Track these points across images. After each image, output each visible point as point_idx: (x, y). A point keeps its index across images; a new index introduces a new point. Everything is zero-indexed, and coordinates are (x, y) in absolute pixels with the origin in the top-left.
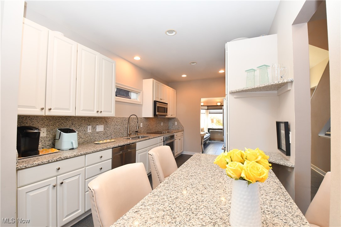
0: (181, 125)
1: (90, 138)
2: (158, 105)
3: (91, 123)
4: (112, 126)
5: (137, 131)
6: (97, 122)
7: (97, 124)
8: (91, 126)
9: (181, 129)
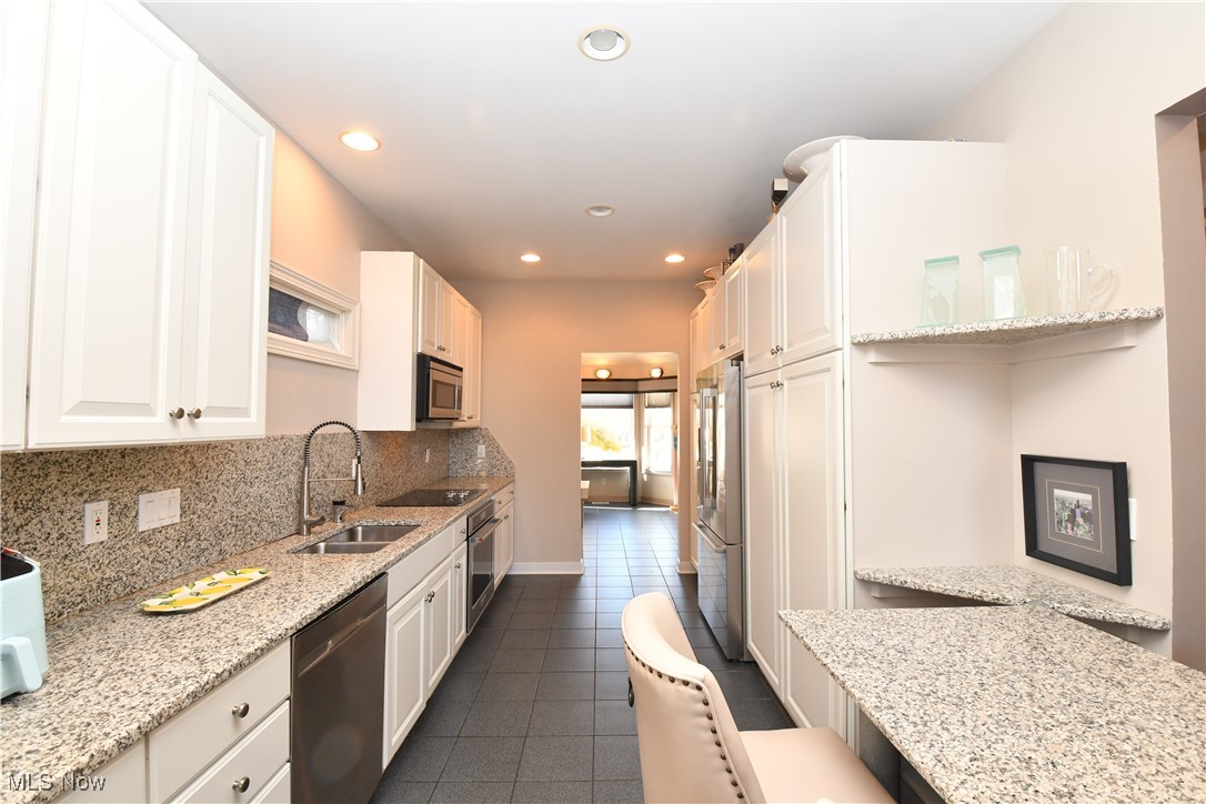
0: (504, 457)
1: (99, 575)
2: (434, 375)
3: (104, 486)
4: (222, 489)
5: (343, 503)
6: (142, 472)
7: (143, 483)
8: (105, 505)
9: (503, 474)
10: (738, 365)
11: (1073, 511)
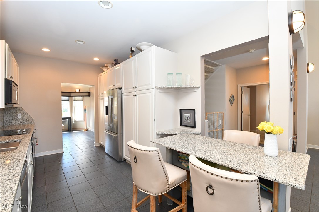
0: (30, 118)
9: (30, 123)
10: (121, 90)
11: (187, 118)
